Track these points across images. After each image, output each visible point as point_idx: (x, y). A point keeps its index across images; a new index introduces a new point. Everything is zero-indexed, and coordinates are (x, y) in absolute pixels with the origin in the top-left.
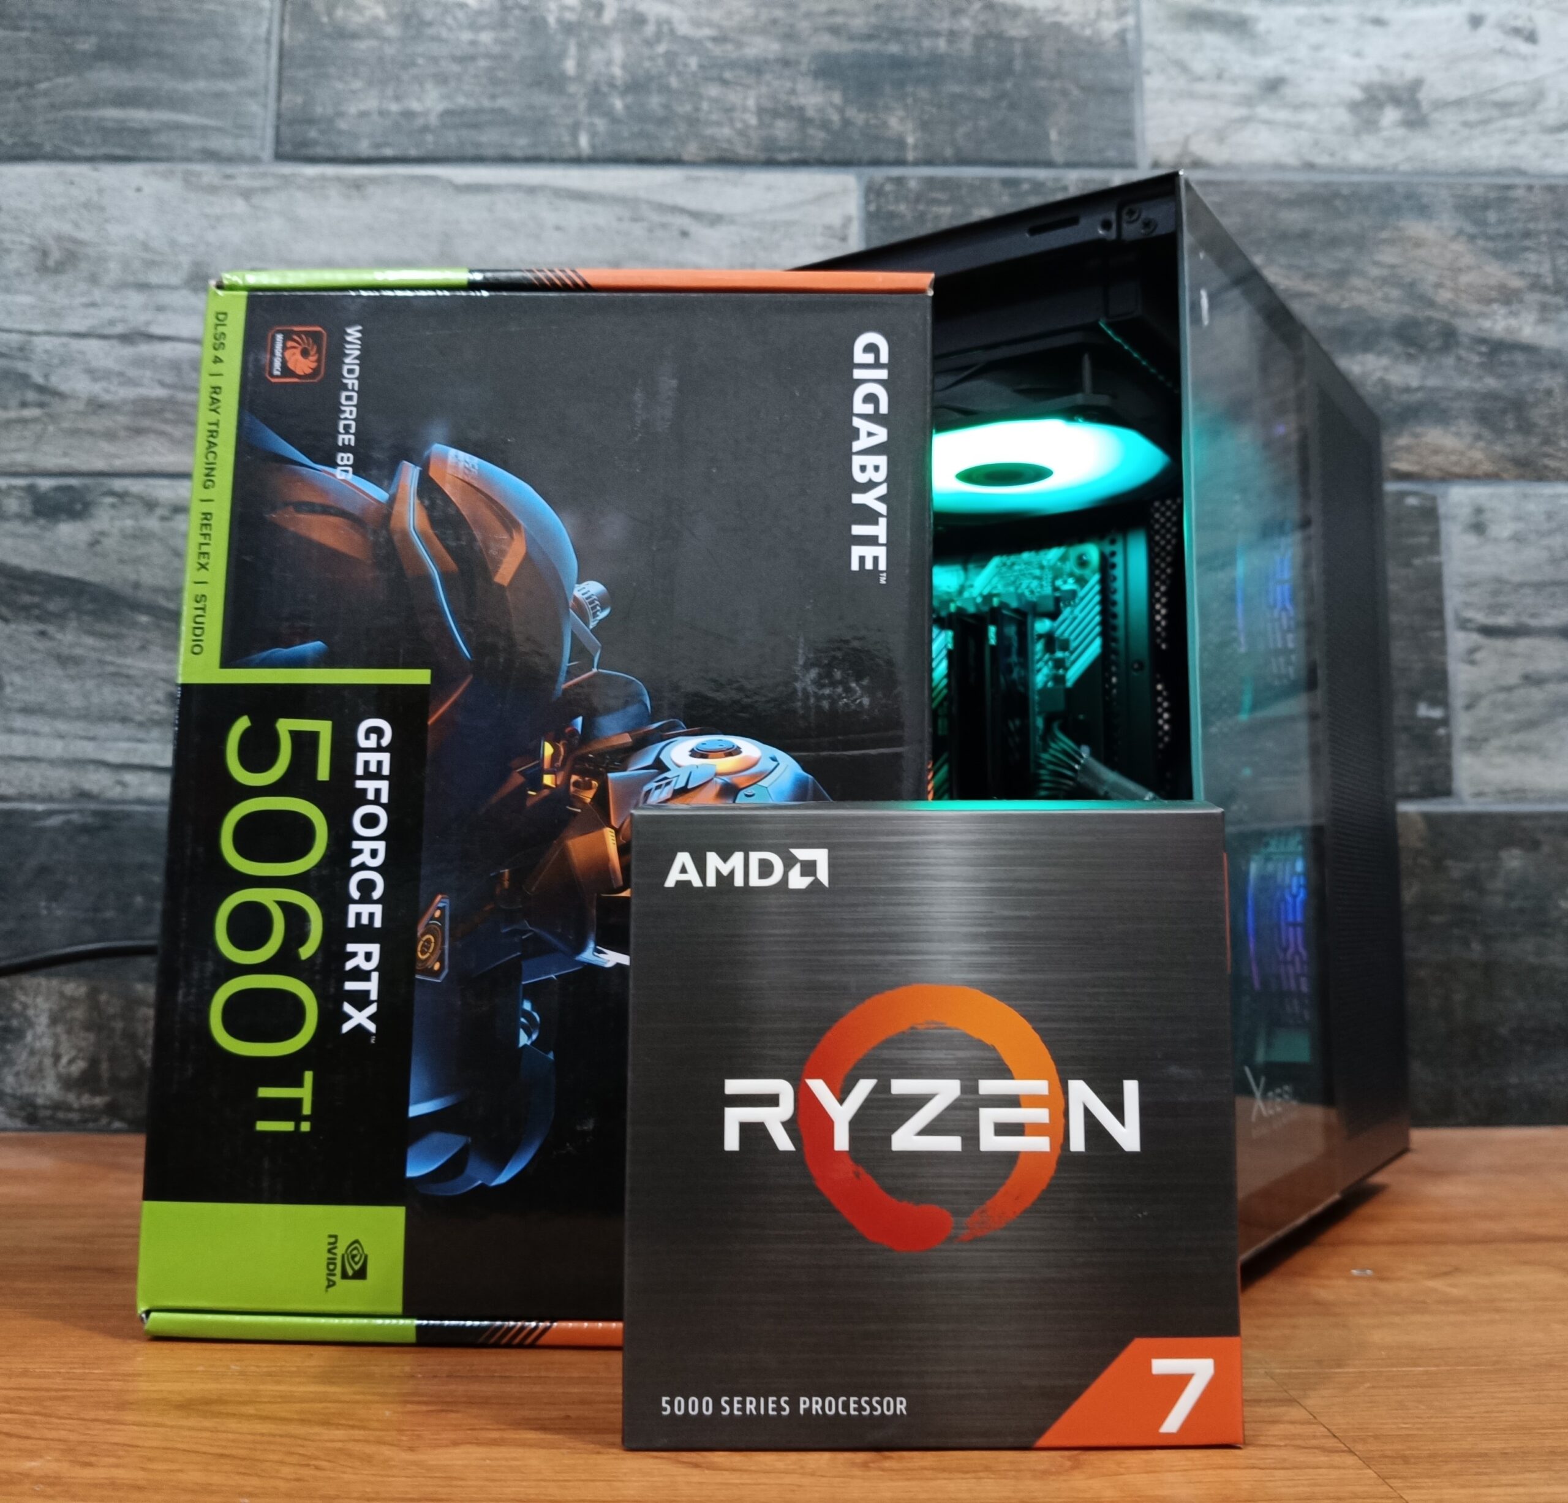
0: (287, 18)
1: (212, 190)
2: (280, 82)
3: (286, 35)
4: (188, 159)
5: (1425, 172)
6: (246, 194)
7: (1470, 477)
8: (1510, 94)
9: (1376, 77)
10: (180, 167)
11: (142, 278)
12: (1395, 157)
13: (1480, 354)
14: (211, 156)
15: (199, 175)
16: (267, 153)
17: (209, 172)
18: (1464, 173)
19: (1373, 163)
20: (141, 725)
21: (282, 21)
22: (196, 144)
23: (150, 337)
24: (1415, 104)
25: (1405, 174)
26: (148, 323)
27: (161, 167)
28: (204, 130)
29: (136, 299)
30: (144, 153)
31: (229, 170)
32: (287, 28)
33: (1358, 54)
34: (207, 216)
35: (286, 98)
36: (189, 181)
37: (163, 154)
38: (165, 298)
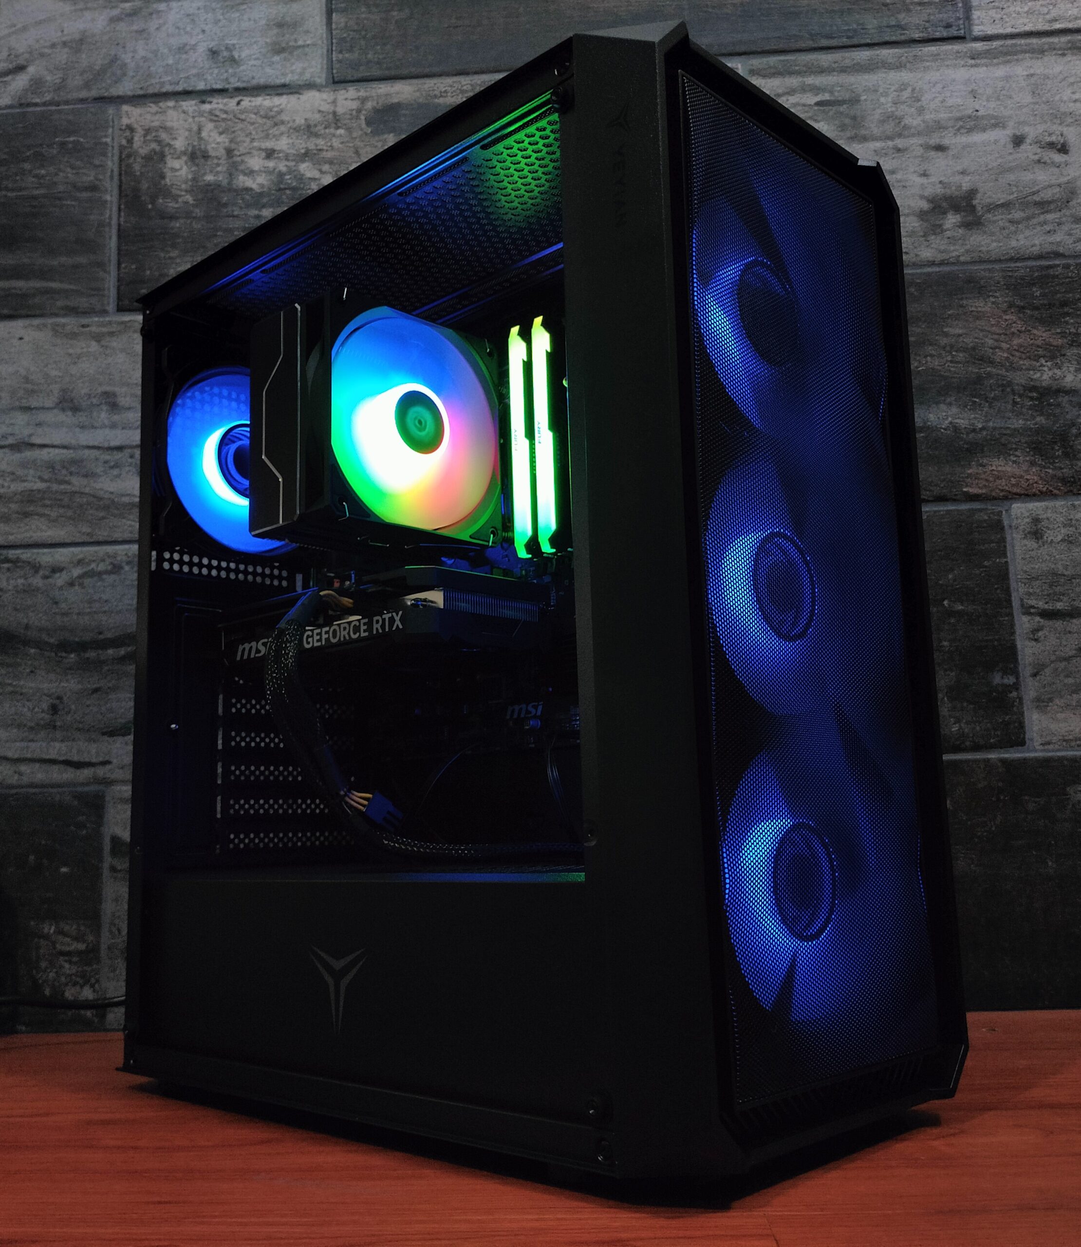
0: (122, 207)
1: (73, 336)
2: (119, 254)
3: (122, 219)
4: (56, 315)
5: (981, 261)
6: (98, 338)
7: (1028, 496)
8: (1047, 195)
9: (939, 190)
10: (50, 321)
11: (24, 403)
12: (956, 251)
13: (1032, 399)
14: (73, 311)
15: (64, 325)
16: (111, 307)
17: (70, 322)
18: (1012, 259)
19: (939, 257)
20: (32, 729)
21: (120, 210)
22: (59, 303)
23: (32, 445)
24: (973, 208)
25: (966, 263)
26: (30, 435)
27: (36, 322)
28: (66, 293)
29: (21, 419)
30: (23, 312)
31: (85, 321)
32: (122, 214)
33: (925, 175)
34: (70, 355)
35: (123, 265)
36: (56, 331)
37: (38, 312)
38: (42, 416)
